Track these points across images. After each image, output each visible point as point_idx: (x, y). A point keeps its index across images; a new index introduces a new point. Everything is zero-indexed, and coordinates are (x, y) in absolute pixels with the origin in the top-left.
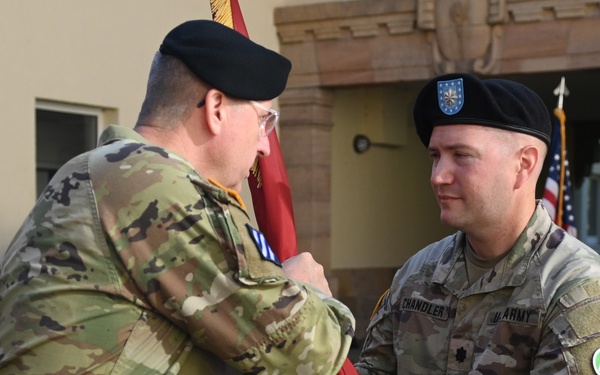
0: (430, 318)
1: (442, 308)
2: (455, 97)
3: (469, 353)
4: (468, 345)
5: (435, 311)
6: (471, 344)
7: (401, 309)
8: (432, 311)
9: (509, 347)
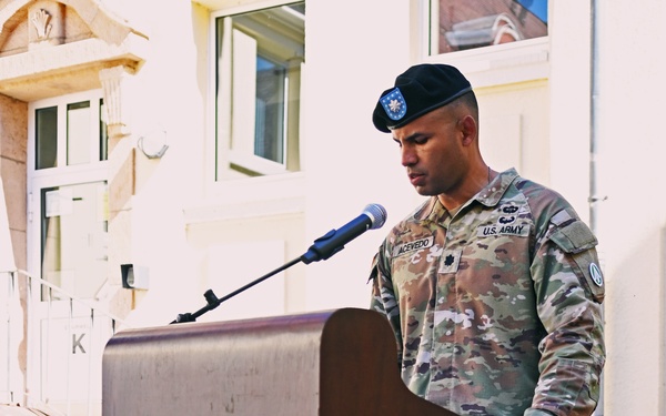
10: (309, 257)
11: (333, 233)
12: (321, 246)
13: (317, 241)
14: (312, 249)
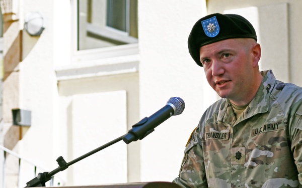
0: (220, 141)
1: (226, 134)
2: (214, 27)
3: (243, 153)
4: (241, 150)
5: (223, 136)
6: (244, 149)
7: (206, 139)
8: (221, 137)
9: (269, 146)
10: (128, 139)
11: (146, 119)
12: (137, 130)
13: (133, 127)
14: (131, 132)
